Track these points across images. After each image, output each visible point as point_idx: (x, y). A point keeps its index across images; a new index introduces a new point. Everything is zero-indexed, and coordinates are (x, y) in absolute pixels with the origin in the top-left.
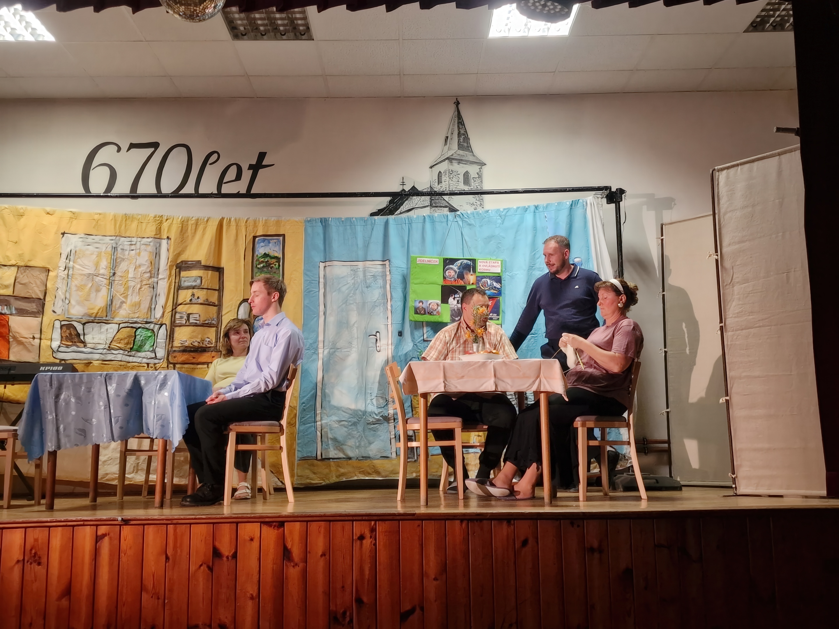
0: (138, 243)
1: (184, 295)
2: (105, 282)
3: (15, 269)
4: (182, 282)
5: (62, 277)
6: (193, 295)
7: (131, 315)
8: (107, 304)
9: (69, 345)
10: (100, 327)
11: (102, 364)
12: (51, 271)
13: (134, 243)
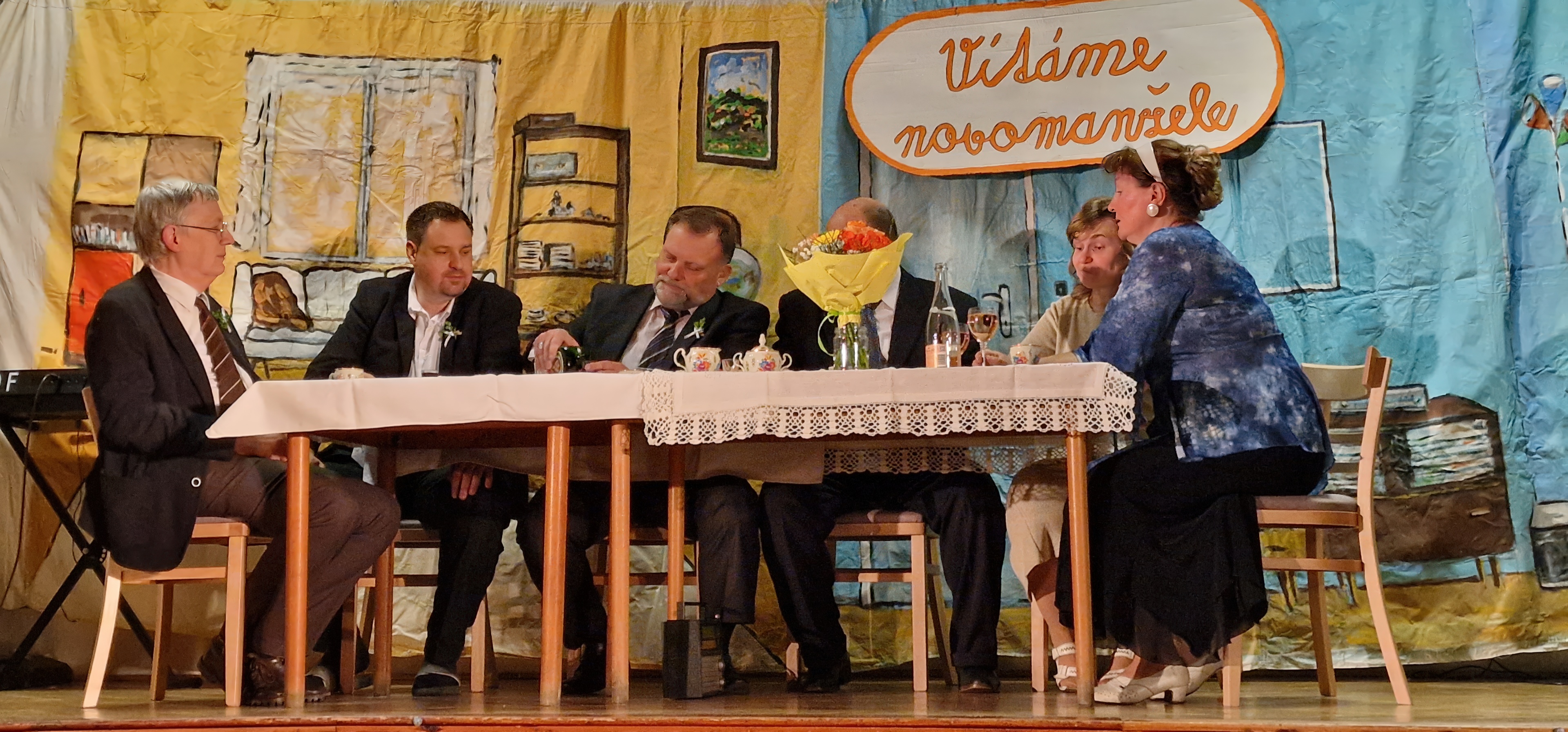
0: (426, 74)
1: (537, 200)
2: (353, 169)
3: (143, 142)
4: (531, 168)
5: (251, 159)
6: (557, 199)
8: (357, 224)
9: (272, 324)
10: (343, 279)
12: (228, 146)
13: (414, 73)
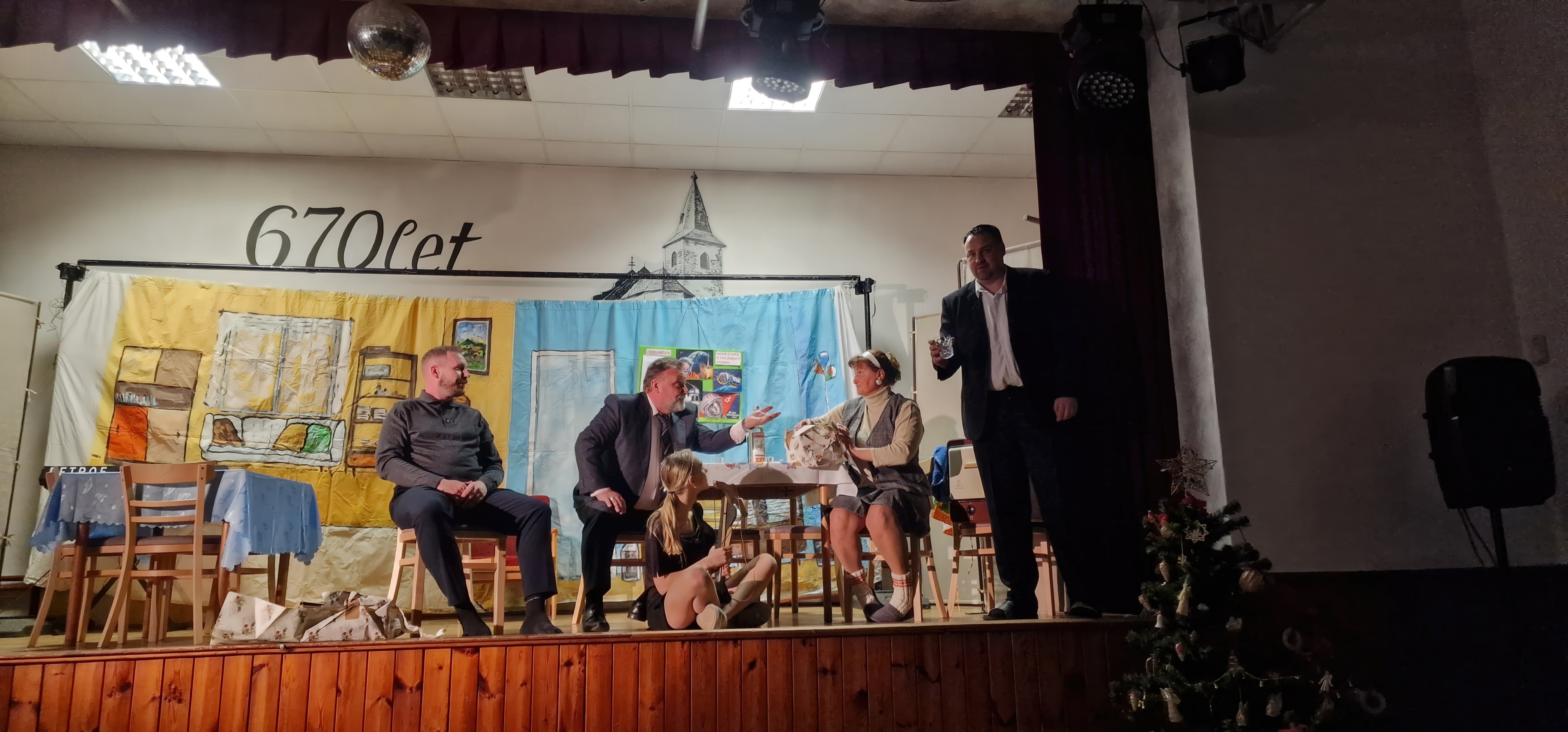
0: (315, 325)
1: (369, 387)
2: (272, 369)
3: (158, 353)
4: (366, 372)
5: (218, 362)
6: (379, 386)
7: (302, 409)
8: (273, 396)
9: (223, 444)
10: (264, 422)
11: (264, 466)
12: (205, 355)
13: (309, 324)
